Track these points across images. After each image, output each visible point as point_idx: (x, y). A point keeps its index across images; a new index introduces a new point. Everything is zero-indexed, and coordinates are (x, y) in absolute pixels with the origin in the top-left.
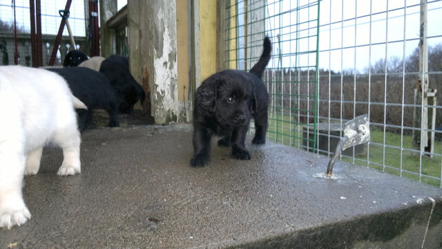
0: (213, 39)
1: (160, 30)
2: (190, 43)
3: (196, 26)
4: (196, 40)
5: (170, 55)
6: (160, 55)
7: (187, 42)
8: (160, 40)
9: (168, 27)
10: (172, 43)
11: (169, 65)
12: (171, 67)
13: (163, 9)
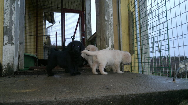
0: (128, 40)
1: (108, 37)
2: (119, 41)
3: (121, 35)
4: (121, 40)
5: (111, 46)
6: (108, 46)
7: (118, 41)
8: (108, 41)
9: (111, 36)
10: (112, 42)
11: (111, 49)
13: (109, 30)
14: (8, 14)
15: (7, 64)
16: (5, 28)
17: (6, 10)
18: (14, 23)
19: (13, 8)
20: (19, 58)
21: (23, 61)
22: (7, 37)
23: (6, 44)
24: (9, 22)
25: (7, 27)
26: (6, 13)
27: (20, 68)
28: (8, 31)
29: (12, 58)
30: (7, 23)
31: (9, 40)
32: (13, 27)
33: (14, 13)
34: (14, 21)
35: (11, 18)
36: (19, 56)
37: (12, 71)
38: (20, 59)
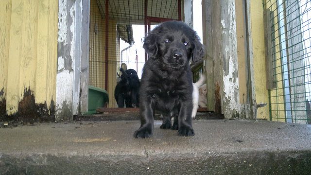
0: (263, 62)
1: (227, 58)
2: (247, 65)
3: (251, 54)
4: (251, 63)
5: (233, 73)
6: (227, 74)
7: (245, 65)
8: (227, 64)
9: (232, 56)
10: (235, 66)
11: (233, 80)
12: (235, 81)
13: (228, 45)
14: (65, 23)
15: (62, 103)
16: (60, 45)
17: (61, 16)
18: (73, 37)
19: (72, 14)
20: (80, 94)
21: (87, 99)
22: (63, 60)
23: (61, 71)
24: (65, 35)
25: (62, 43)
26: (61, 21)
27: (82, 110)
28: (65, 49)
29: (70, 92)
30: (63, 37)
31: (65, 65)
32: (72, 43)
33: (73, 20)
34: (73, 33)
35: (70, 28)
36: (81, 91)
37: (71, 113)
38: (82, 96)
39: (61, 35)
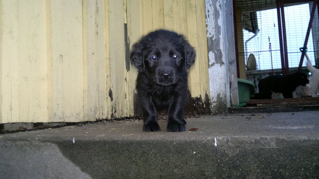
14: (212, 18)
15: (216, 96)
16: (209, 40)
17: (209, 11)
18: (221, 30)
19: (218, 7)
20: (230, 87)
21: (237, 91)
22: (213, 54)
23: (213, 65)
24: (214, 30)
25: (211, 38)
26: (209, 17)
27: (233, 103)
28: (215, 43)
29: (223, 85)
30: (212, 31)
31: (216, 59)
32: (221, 36)
33: (220, 14)
34: (221, 26)
35: (217, 23)
37: (225, 105)
38: (232, 89)
39: (209, 30)
